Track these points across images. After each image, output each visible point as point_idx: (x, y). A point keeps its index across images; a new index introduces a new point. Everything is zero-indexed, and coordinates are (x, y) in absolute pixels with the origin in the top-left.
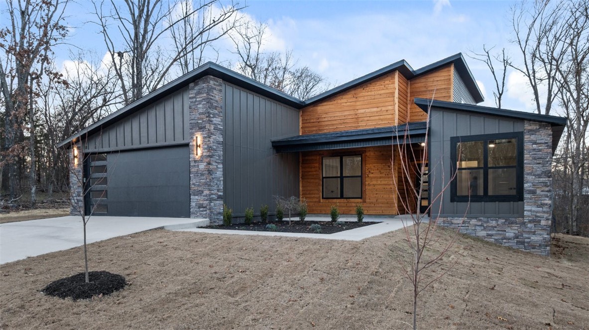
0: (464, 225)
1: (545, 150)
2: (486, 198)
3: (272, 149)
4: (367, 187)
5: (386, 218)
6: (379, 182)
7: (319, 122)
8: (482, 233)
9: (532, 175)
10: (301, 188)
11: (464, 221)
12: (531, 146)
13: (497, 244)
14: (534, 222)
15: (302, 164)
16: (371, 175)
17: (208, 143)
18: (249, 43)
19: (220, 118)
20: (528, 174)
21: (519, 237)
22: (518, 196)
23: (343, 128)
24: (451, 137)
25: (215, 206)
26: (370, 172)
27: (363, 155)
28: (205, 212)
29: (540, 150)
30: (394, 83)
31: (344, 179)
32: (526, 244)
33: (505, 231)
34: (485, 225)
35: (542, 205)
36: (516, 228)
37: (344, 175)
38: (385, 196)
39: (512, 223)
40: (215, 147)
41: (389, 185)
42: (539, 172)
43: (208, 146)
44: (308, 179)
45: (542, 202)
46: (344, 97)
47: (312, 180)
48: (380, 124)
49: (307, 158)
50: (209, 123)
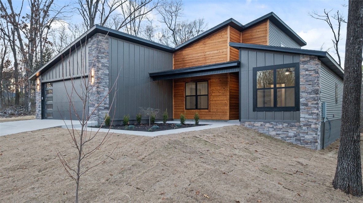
0: (261, 127)
1: (314, 75)
2: (276, 108)
3: (150, 79)
4: (211, 102)
5: (222, 122)
6: (218, 99)
7: (183, 61)
8: (273, 133)
9: (305, 93)
10: (173, 103)
11: (261, 125)
12: (304, 72)
13: (283, 141)
14: (306, 126)
15: (175, 87)
16: (213, 94)
17: (97, 74)
18: (172, 16)
19: (107, 59)
20: (303, 92)
21: (297, 136)
22: (297, 108)
23: (197, 64)
24: (253, 68)
25: (102, 113)
26: (213, 92)
27: (209, 81)
28: (95, 118)
29: (310, 75)
30: (227, 34)
31: (198, 97)
32: (301, 141)
33: (288, 132)
34: (275, 127)
35: (312, 114)
36: (295, 130)
37: (198, 95)
38: (222, 108)
39: (292, 126)
40: (102, 77)
41: (224, 100)
42: (310, 91)
43: (97, 77)
44: (178, 97)
45: (312, 111)
46: (198, 44)
47: (180, 98)
48: (218, 61)
49: (177, 84)
50: (98, 62)
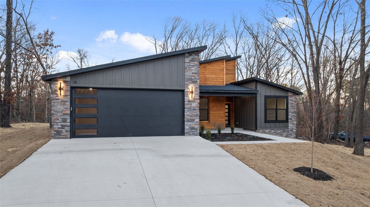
2: (276, 121)
4: (211, 115)
6: (216, 113)
9: (291, 113)
12: (290, 102)
14: (291, 131)
24: (265, 96)
26: (212, 107)
27: (209, 98)
28: (196, 132)
29: (293, 103)
30: (223, 65)
33: (283, 134)
39: (285, 131)
45: (294, 123)
48: (217, 84)
